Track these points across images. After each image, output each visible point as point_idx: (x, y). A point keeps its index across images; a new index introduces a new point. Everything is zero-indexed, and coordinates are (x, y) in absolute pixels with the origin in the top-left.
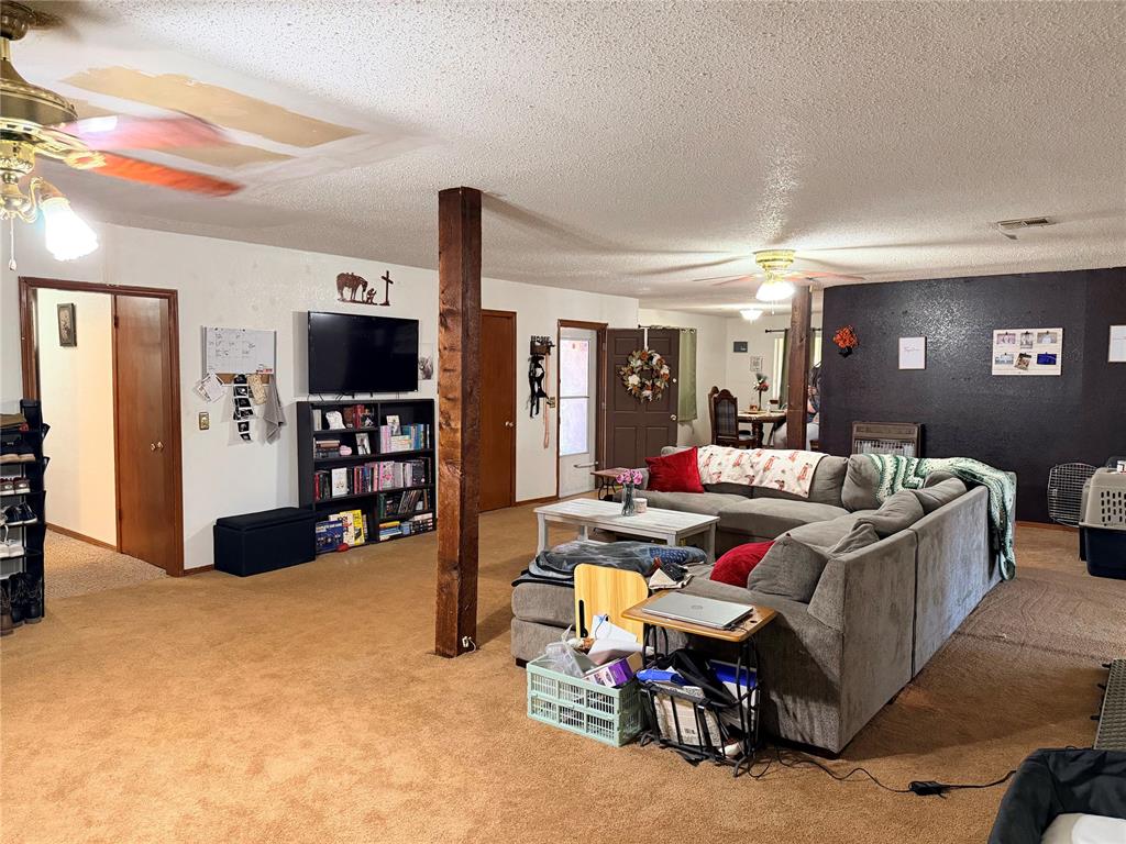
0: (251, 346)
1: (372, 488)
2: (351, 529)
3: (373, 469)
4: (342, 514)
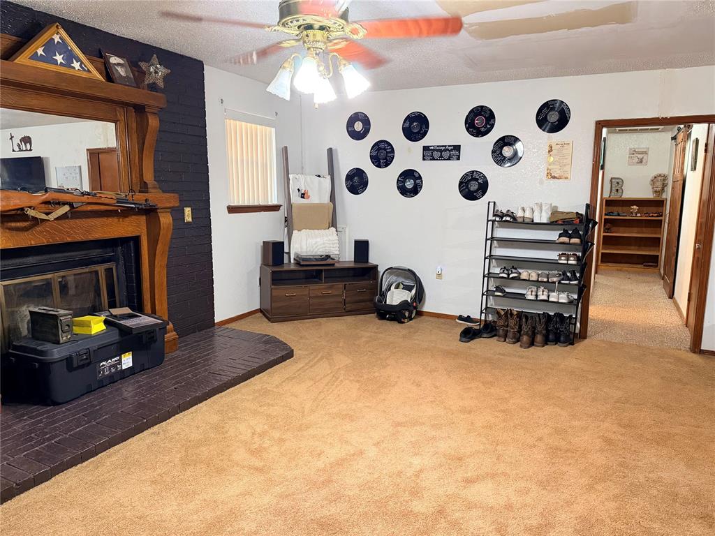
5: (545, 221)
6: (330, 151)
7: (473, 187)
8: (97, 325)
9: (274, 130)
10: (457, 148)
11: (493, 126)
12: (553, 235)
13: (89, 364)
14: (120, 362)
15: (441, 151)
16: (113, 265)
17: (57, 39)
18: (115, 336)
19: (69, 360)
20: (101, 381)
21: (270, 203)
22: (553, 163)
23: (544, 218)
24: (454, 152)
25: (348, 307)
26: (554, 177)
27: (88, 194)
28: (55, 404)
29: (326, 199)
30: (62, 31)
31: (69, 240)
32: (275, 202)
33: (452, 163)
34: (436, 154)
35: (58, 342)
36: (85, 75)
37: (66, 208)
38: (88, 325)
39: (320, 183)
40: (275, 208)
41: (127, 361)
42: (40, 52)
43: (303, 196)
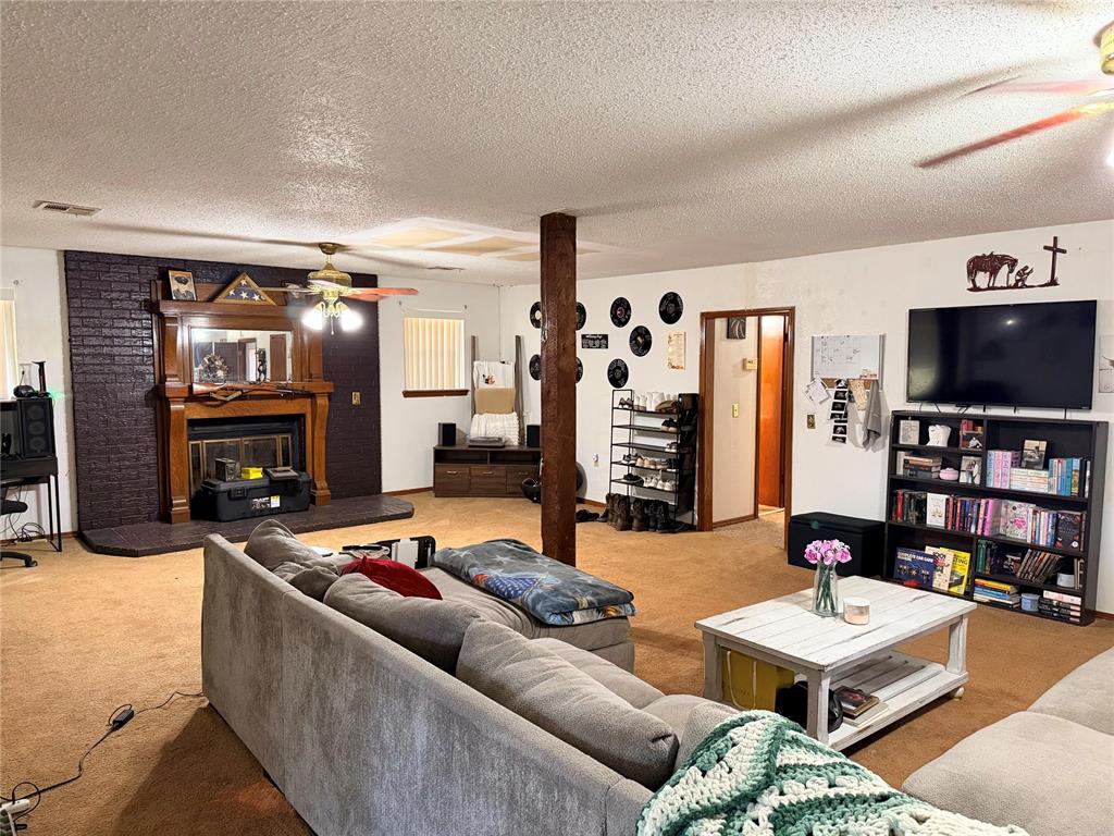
0: (855, 352)
1: (976, 529)
2: (947, 571)
3: (979, 505)
4: (942, 550)
5: (653, 410)
6: (518, 339)
7: (618, 375)
8: (255, 474)
9: (462, 322)
10: (605, 337)
11: (629, 316)
12: (657, 423)
13: (245, 498)
14: (269, 502)
15: (594, 339)
16: (289, 436)
17: (243, 282)
18: (266, 482)
19: (229, 492)
20: (253, 512)
21: (457, 388)
22: (672, 354)
23: (651, 407)
24: (603, 341)
25: (510, 489)
26: (673, 367)
27: (255, 383)
28: (220, 521)
29: (511, 384)
30: (247, 277)
31: (248, 414)
32: (463, 387)
33: (602, 351)
34: (591, 343)
35: (224, 481)
36: (262, 303)
37: (240, 393)
38: (248, 473)
39: (504, 371)
40: (463, 393)
41: (275, 502)
42: (232, 293)
43: (487, 381)
